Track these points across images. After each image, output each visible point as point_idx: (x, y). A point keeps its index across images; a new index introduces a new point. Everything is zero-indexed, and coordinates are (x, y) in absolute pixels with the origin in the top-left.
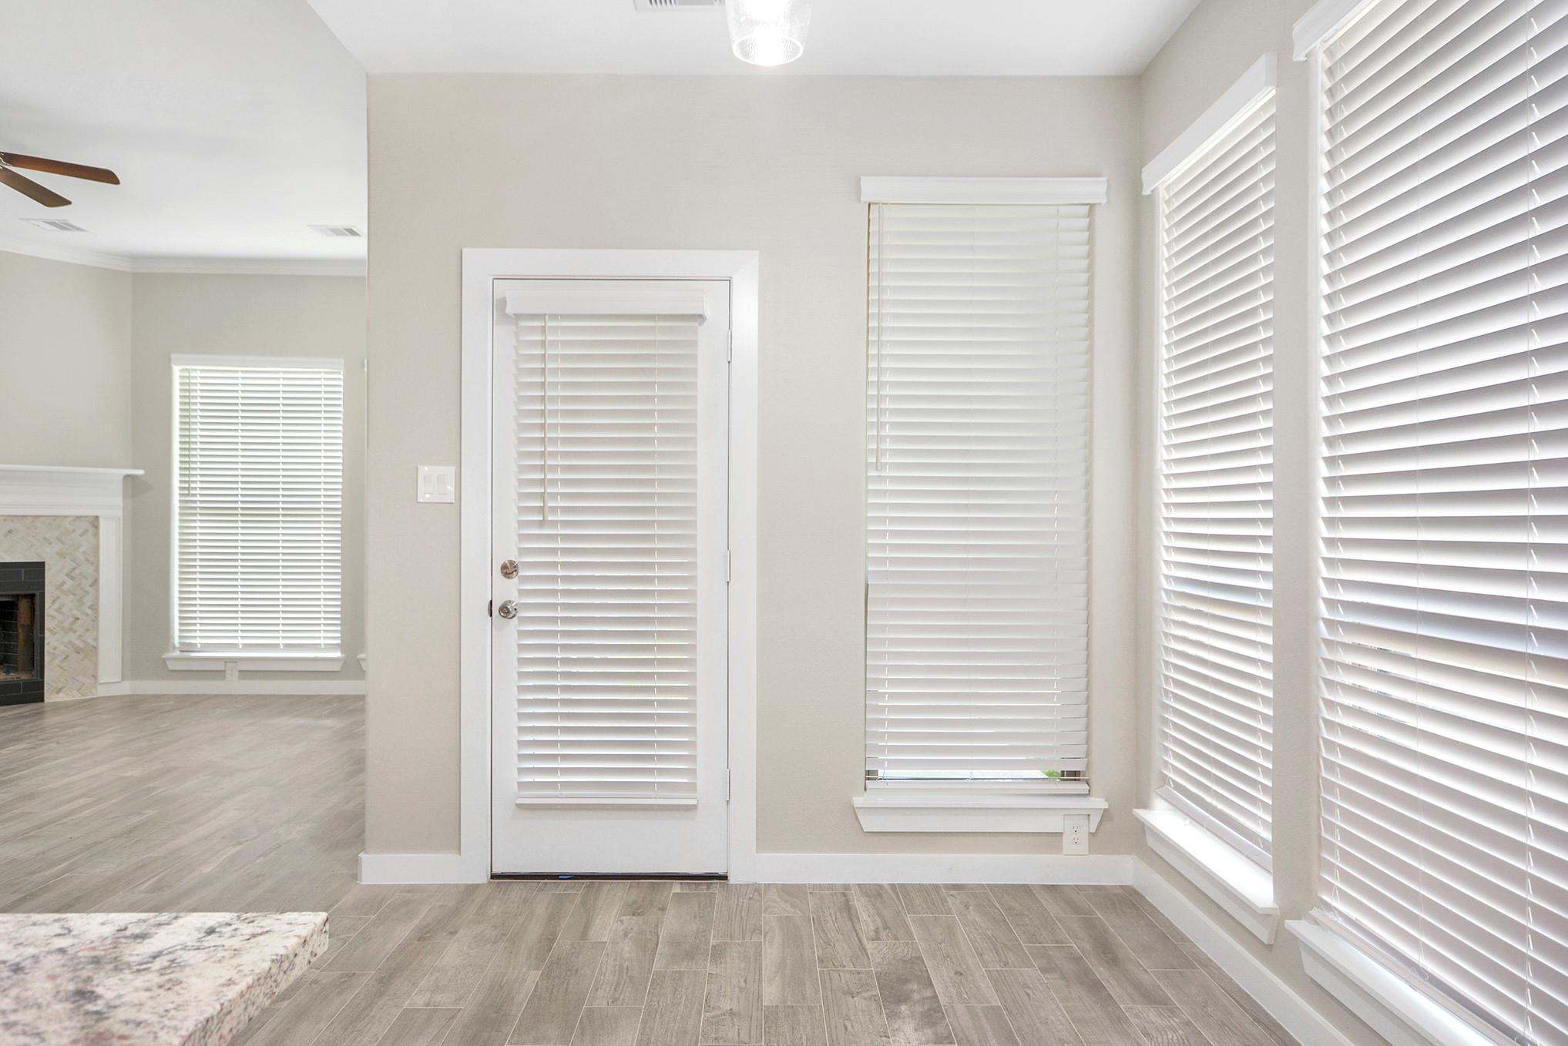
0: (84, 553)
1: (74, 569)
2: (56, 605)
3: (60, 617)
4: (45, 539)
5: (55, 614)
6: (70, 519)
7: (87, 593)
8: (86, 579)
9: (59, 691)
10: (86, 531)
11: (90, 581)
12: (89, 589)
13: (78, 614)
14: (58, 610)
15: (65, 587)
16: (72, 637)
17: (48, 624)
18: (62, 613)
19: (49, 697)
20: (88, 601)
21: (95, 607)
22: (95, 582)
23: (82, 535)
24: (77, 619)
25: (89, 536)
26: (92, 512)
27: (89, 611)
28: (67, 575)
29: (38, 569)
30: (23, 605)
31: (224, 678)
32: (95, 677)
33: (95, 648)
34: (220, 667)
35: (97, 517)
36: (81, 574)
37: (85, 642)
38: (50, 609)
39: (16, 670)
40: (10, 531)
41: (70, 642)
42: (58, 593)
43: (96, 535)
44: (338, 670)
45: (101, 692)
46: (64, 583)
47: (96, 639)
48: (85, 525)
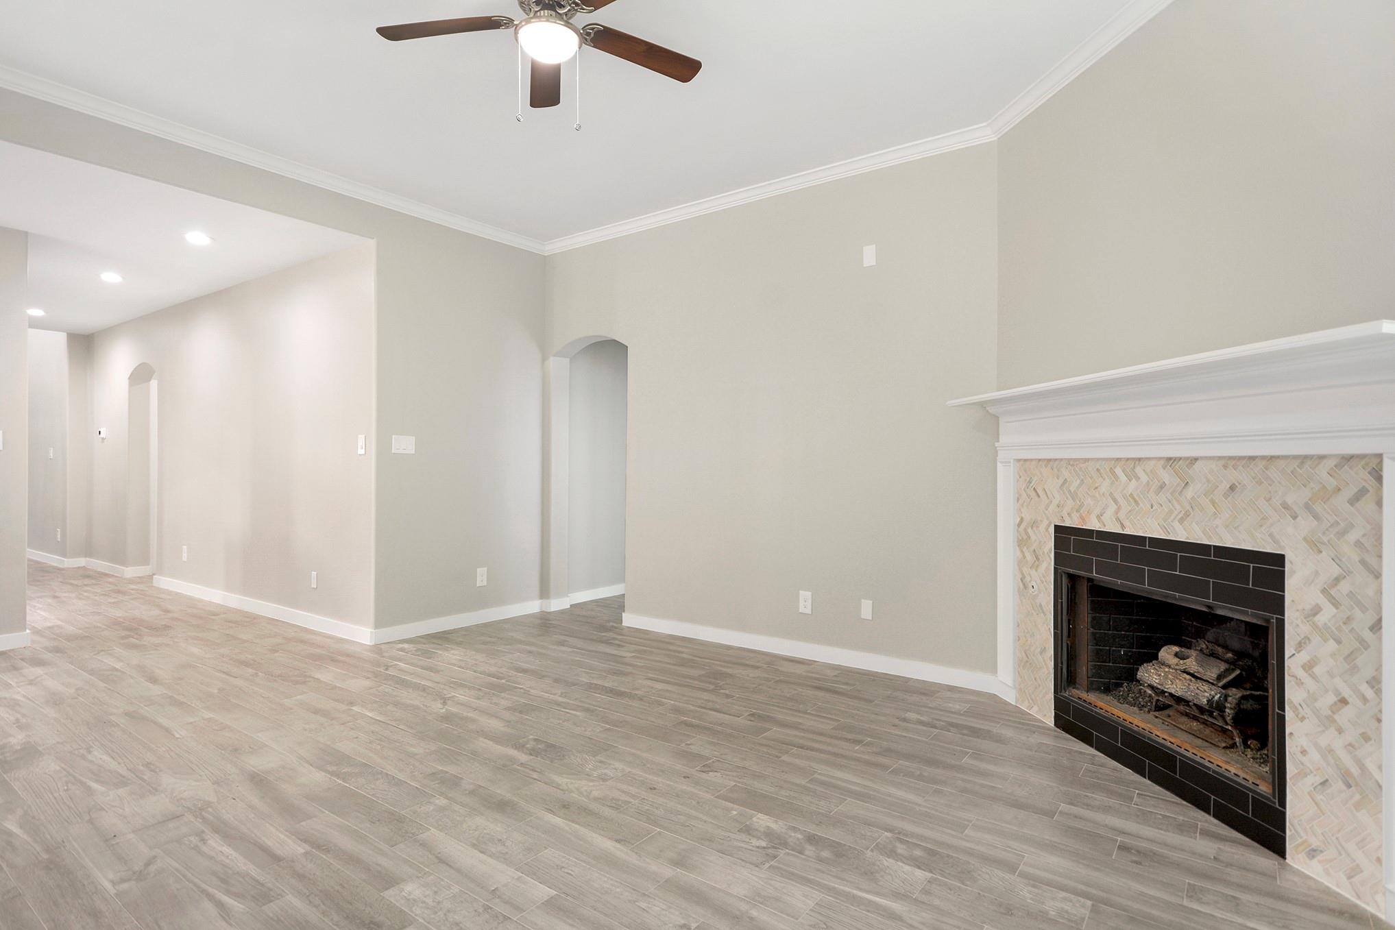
0: (1358, 544)
1: (1337, 580)
2: (1303, 657)
3: (1309, 683)
4: (1285, 506)
5: (1301, 673)
6: (1330, 463)
8: (1360, 609)
9: (1313, 853)
10: (1362, 492)
11: (1367, 617)
12: (1364, 636)
13: (1347, 693)
14: (1309, 667)
15: (1321, 619)
16: (1334, 740)
18: (1315, 678)
19: (1296, 858)
20: (1363, 664)
22: (1376, 626)
23: (1354, 501)
25: (1367, 504)
26: (1370, 447)
27: (1369, 693)
28: (1324, 591)
29: (1273, 568)
35: (1380, 456)
36: (1351, 595)
37: (1362, 768)
40: (1232, 488)
41: (1331, 751)
42: (1305, 629)
46: (1316, 610)
48: (1358, 476)
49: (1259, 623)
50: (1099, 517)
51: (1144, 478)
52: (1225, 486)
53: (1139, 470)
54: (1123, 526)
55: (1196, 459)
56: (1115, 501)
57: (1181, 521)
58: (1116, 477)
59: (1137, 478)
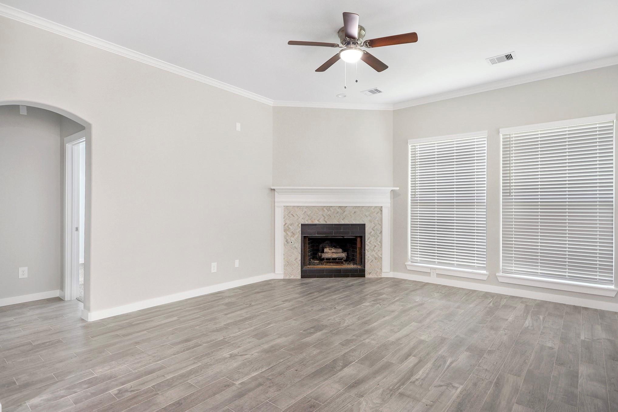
0: (378, 221)
1: (374, 227)
2: (369, 241)
3: (370, 245)
4: (365, 215)
5: (369, 244)
6: (373, 208)
7: (378, 236)
8: (378, 231)
9: (370, 273)
10: (378, 212)
11: (379, 232)
12: (379, 235)
13: (376, 245)
14: (369, 242)
15: (372, 234)
16: (374, 253)
17: (367, 248)
18: (370, 244)
19: (367, 276)
20: (379, 239)
21: (381, 242)
22: (381, 232)
23: (377, 214)
24: (376, 246)
25: (379, 214)
26: (380, 205)
27: (379, 244)
28: (372, 229)
29: (363, 226)
30: (359, 240)
31: (430, 276)
32: (381, 269)
33: (381, 258)
34: (428, 271)
35: (382, 207)
36: (377, 229)
37: (378, 255)
38: (367, 242)
39: (356, 264)
40: (355, 212)
41: (373, 255)
42: (369, 236)
43: (381, 214)
44: (486, 279)
45: (384, 275)
46: (371, 232)
47: (381, 255)
48: (378, 210)
49: (353, 238)
50: (318, 221)
51: (333, 211)
52: (353, 212)
53: (331, 209)
54: (326, 222)
55: (347, 207)
56: (324, 216)
57: (343, 219)
58: (324, 211)
59: (331, 211)
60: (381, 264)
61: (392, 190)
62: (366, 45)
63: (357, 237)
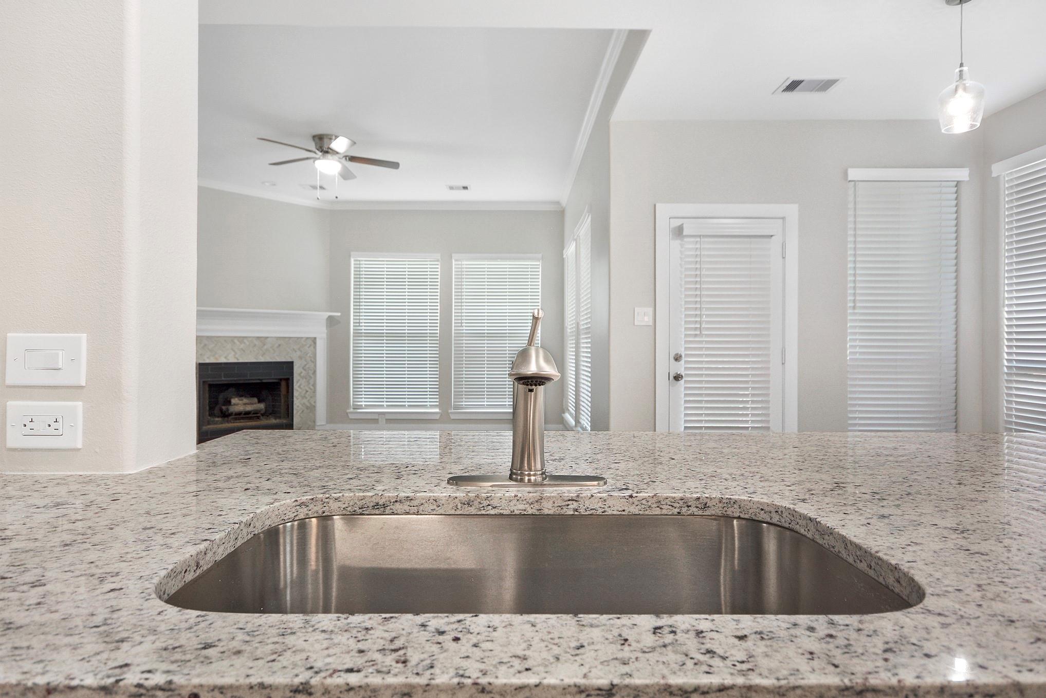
0: (310, 357)
1: (306, 365)
2: (298, 384)
3: (300, 390)
4: (294, 349)
5: (298, 388)
6: (304, 339)
7: (311, 377)
8: (311, 370)
10: (311, 345)
11: (312, 372)
12: (312, 376)
13: (308, 389)
14: (299, 387)
15: (302, 375)
16: (305, 401)
17: (296, 394)
18: (301, 388)
20: (312, 382)
21: (314, 385)
22: (315, 372)
23: (309, 347)
24: (307, 391)
25: (312, 347)
26: (313, 336)
27: (312, 387)
28: (303, 368)
29: (290, 365)
30: (283, 384)
31: (378, 423)
32: (314, 422)
33: (315, 407)
34: (376, 417)
35: (315, 338)
36: (309, 368)
37: (310, 403)
38: (296, 386)
39: (280, 418)
40: (279, 345)
41: (304, 404)
42: (299, 378)
43: (315, 348)
44: (438, 418)
46: (301, 373)
47: (315, 402)
48: (310, 342)
49: (275, 381)
50: (226, 358)
51: (248, 343)
52: (277, 345)
53: (245, 341)
54: (238, 360)
55: (268, 337)
56: (234, 351)
57: (262, 356)
58: (234, 343)
59: (245, 343)
60: (315, 415)
61: (330, 318)
62: (346, 159)
63: (281, 380)
